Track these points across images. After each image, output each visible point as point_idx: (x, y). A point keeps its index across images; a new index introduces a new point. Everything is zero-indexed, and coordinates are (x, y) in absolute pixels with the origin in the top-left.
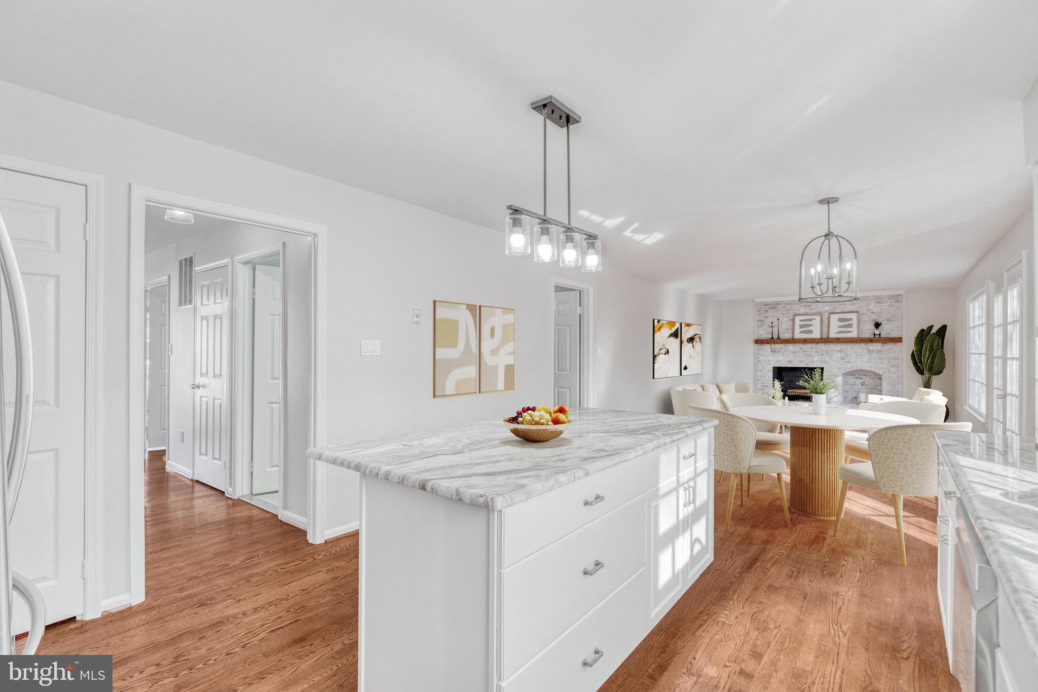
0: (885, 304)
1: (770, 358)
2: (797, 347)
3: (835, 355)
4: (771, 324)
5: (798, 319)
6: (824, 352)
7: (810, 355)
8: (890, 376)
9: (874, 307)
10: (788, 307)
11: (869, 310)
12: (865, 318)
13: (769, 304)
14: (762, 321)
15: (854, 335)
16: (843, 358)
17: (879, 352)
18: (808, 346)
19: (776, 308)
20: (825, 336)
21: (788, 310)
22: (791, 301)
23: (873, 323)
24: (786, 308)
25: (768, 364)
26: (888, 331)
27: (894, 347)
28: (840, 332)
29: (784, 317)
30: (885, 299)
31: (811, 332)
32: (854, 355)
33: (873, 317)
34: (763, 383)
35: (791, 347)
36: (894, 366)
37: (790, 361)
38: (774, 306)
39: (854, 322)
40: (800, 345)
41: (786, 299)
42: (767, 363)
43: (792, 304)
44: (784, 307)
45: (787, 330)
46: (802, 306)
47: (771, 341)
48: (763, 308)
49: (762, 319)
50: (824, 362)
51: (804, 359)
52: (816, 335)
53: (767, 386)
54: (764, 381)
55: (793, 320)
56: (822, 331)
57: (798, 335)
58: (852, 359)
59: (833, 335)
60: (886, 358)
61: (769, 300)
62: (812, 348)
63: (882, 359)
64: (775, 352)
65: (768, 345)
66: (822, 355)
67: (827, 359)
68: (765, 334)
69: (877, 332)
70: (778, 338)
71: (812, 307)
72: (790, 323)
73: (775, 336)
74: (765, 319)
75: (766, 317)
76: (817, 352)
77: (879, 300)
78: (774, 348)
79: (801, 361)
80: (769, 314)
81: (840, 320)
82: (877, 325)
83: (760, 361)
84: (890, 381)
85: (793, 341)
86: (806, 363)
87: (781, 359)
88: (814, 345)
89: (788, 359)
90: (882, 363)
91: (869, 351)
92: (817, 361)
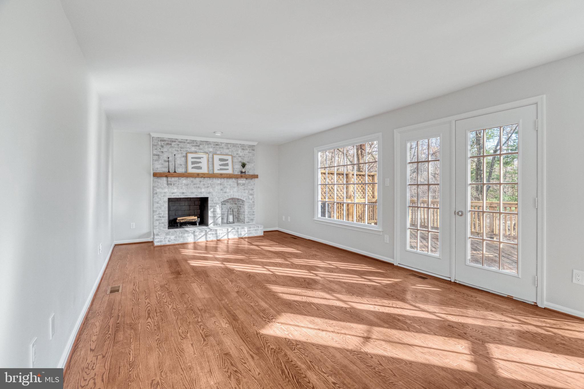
0: (247, 151)
1: (166, 190)
2: (189, 180)
3: (217, 187)
4: (167, 159)
5: (190, 156)
6: (209, 185)
7: (199, 187)
8: (249, 202)
9: (240, 152)
10: (181, 145)
11: (237, 154)
12: (235, 160)
13: (165, 141)
14: (158, 155)
15: (230, 171)
16: (222, 190)
17: (244, 184)
18: (198, 180)
19: (171, 144)
20: (211, 172)
21: (181, 148)
22: (184, 140)
23: (241, 164)
24: (180, 146)
25: (164, 196)
26: (248, 170)
27: (251, 181)
28: (221, 169)
29: (179, 154)
30: (247, 148)
31: (200, 168)
32: (229, 187)
33: (240, 159)
34: (159, 214)
35: (184, 181)
36: (251, 195)
37: (183, 193)
38: (170, 142)
39: (230, 162)
40: (192, 179)
41: (180, 137)
42: (162, 195)
43: (184, 143)
44: (178, 145)
45: (181, 165)
46: (193, 146)
47: (168, 175)
48: (159, 143)
49: (158, 153)
50: (209, 193)
51: (194, 190)
52: (204, 170)
53: (163, 217)
54: (160, 212)
55: (186, 157)
56: (208, 168)
57: (190, 170)
58: (228, 190)
59: (216, 171)
60: (247, 189)
61: (166, 136)
62: (200, 181)
63: (245, 190)
64: (171, 184)
65: (165, 179)
66: (208, 187)
67: (211, 190)
68: (161, 168)
69: (243, 170)
70: (175, 172)
71: (200, 147)
72: (183, 159)
73: (172, 171)
74: (160, 154)
75: (162, 152)
76: (204, 185)
77: (243, 147)
78: (170, 181)
79: (192, 193)
80: (165, 150)
81: (221, 160)
82: (244, 165)
83: (156, 193)
84: (249, 205)
85: (186, 175)
86: (196, 194)
87: (175, 191)
88: (202, 179)
89: (181, 191)
90: (245, 193)
91: (238, 184)
92: (204, 192)
